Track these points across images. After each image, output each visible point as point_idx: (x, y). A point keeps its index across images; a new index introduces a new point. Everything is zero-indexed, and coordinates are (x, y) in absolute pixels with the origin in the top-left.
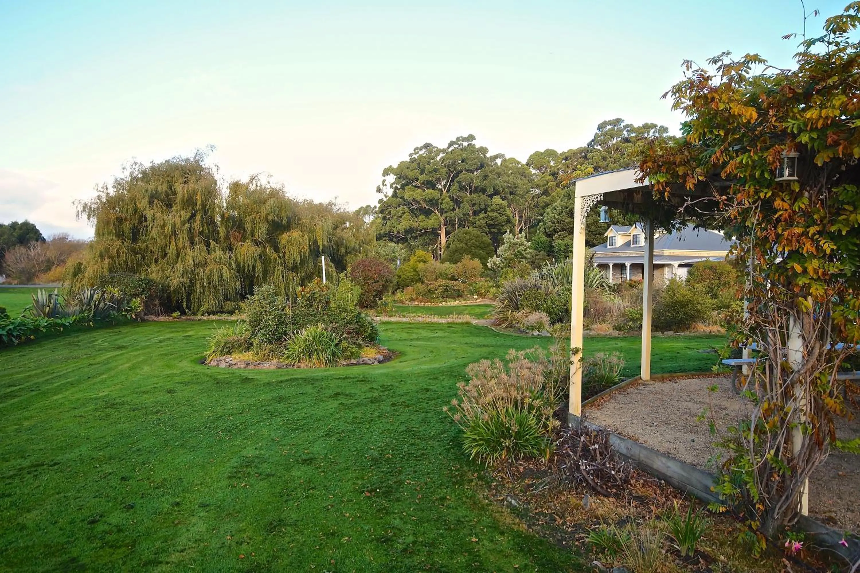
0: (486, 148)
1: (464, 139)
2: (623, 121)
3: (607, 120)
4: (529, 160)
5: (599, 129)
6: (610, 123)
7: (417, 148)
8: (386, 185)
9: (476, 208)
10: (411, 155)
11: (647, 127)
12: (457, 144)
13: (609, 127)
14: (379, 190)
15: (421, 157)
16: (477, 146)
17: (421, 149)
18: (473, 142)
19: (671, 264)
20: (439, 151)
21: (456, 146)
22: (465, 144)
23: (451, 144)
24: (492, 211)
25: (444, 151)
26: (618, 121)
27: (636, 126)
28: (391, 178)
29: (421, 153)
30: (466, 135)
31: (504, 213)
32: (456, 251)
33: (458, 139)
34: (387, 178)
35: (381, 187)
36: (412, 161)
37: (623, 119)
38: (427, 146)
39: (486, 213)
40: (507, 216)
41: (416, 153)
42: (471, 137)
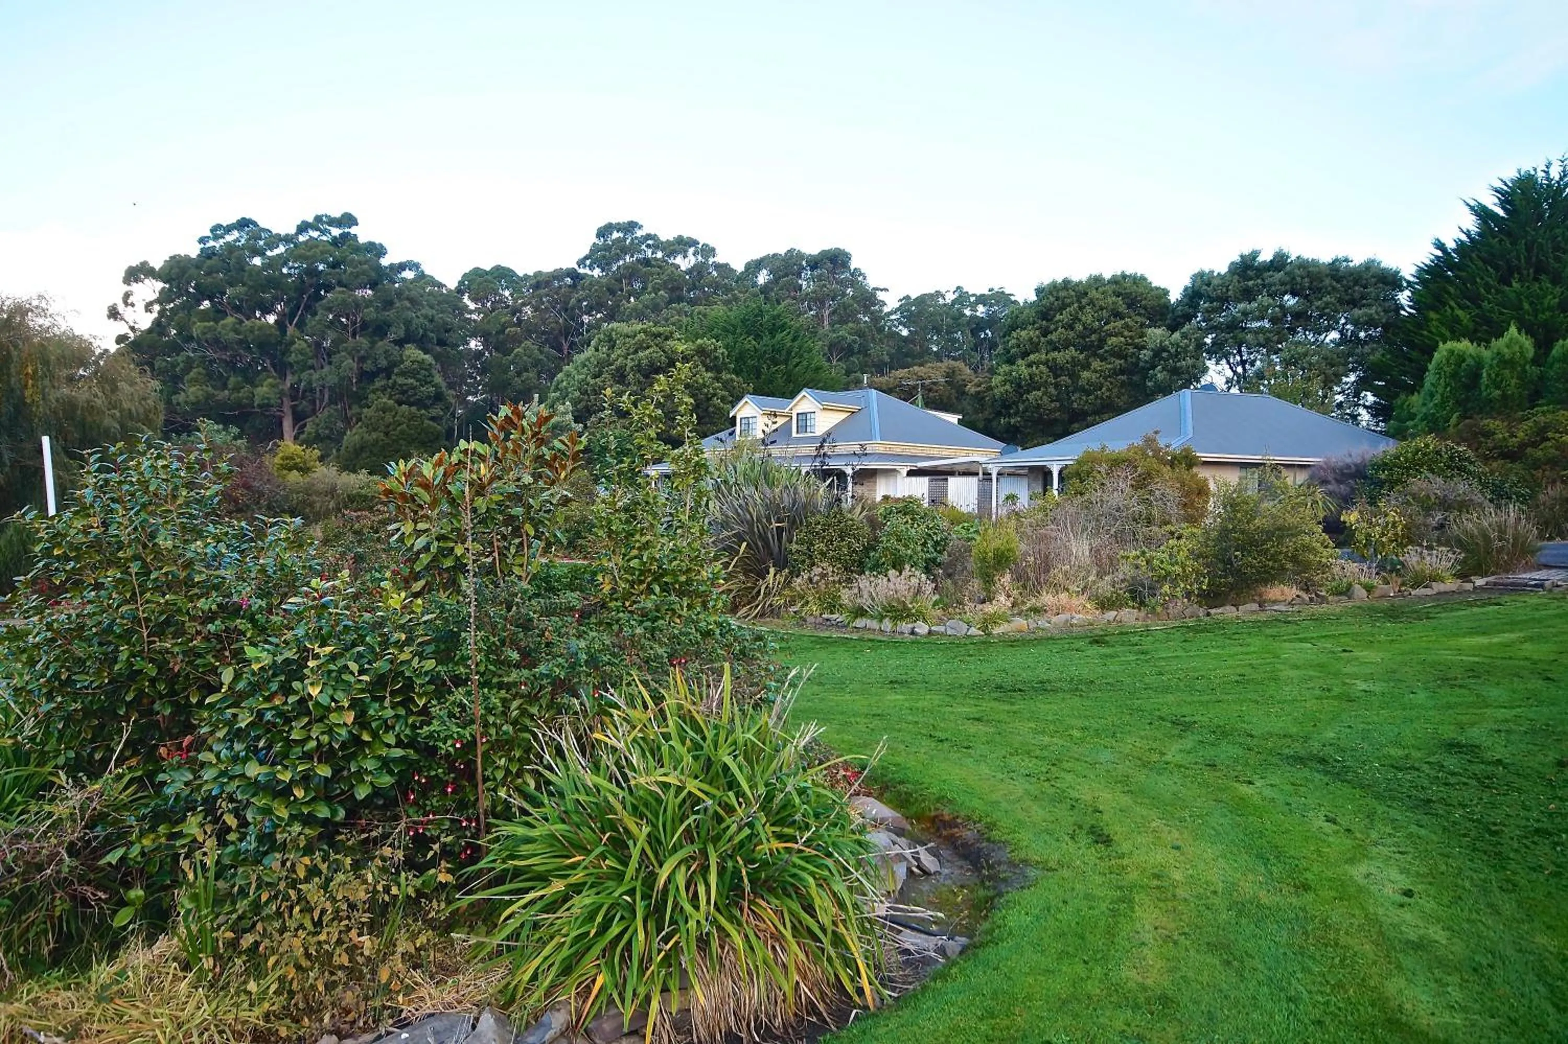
0: (381, 245)
1: (333, 222)
2: (641, 227)
3: (614, 222)
4: (461, 283)
5: (598, 236)
6: (619, 227)
7: (218, 227)
8: (133, 305)
9: (368, 366)
10: (202, 240)
11: (682, 245)
12: (318, 229)
13: (615, 235)
14: (114, 314)
15: (230, 247)
16: (362, 240)
17: (229, 229)
18: (353, 230)
19: (895, 470)
20: (275, 240)
21: (315, 234)
22: (336, 232)
23: (303, 227)
24: (403, 374)
25: (287, 239)
26: (631, 226)
27: (663, 238)
28: (150, 289)
29: (229, 238)
30: (337, 214)
31: (429, 379)
32: (362, 448)
33: (318, 219)
34: (135, 287)
35: (121, 308)
36: (207, 254)
37: (641, 223)
38: (243, 224)
39: (389, 378)
40: (435, 386)
41: (216, 238)
42: (348, 220)
